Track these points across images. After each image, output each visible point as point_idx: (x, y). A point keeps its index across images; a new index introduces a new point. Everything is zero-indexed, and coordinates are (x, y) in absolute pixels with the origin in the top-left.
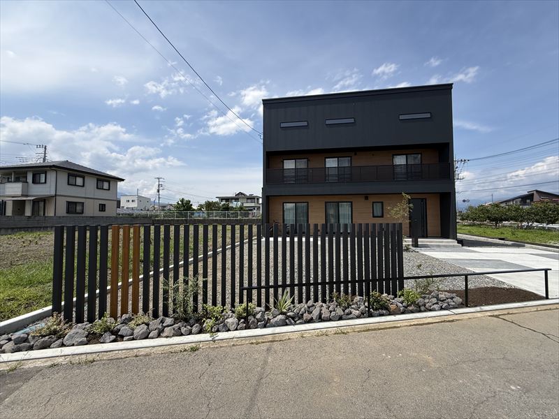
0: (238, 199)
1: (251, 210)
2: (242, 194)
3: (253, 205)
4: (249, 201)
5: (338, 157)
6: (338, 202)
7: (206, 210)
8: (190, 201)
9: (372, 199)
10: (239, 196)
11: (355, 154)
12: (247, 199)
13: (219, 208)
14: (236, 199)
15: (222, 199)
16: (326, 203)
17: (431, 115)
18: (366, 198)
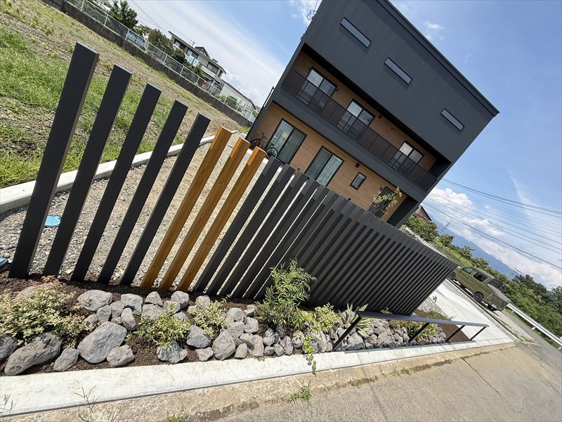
0: (198, 55)
1: (207, 80)
2: (205, 51)
3: (213, 75)
4: (210, 66)
5: (364, 108)
6: (333, 154)
7: (149, 39)
8: (136, 15)
9: (361, 169)
10: (199, 52)
11: (380, 117)
12: (209, 63)
13: (169, 51)
14: (196, 54)
15: (176, 40)
16: (322, 147)
17: (463, 129)
18: (357, 166)
